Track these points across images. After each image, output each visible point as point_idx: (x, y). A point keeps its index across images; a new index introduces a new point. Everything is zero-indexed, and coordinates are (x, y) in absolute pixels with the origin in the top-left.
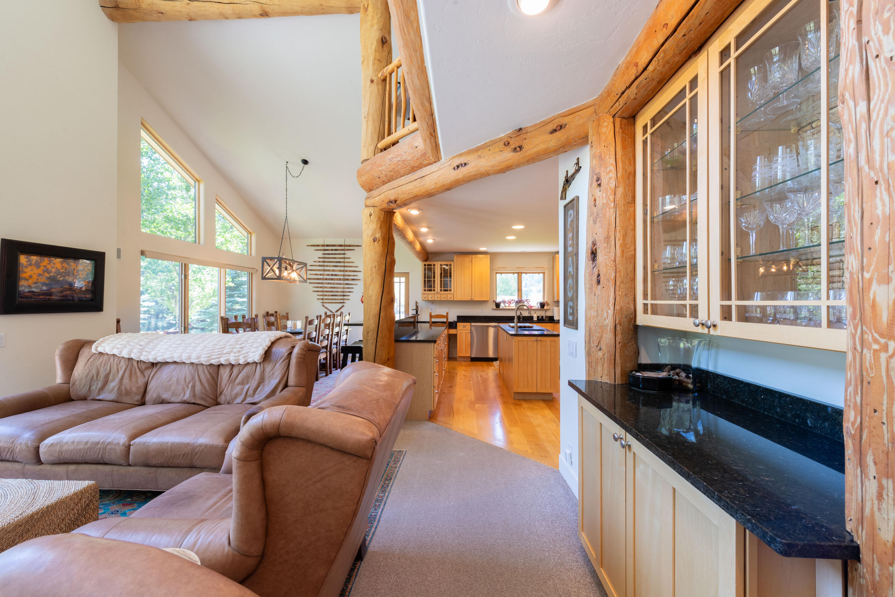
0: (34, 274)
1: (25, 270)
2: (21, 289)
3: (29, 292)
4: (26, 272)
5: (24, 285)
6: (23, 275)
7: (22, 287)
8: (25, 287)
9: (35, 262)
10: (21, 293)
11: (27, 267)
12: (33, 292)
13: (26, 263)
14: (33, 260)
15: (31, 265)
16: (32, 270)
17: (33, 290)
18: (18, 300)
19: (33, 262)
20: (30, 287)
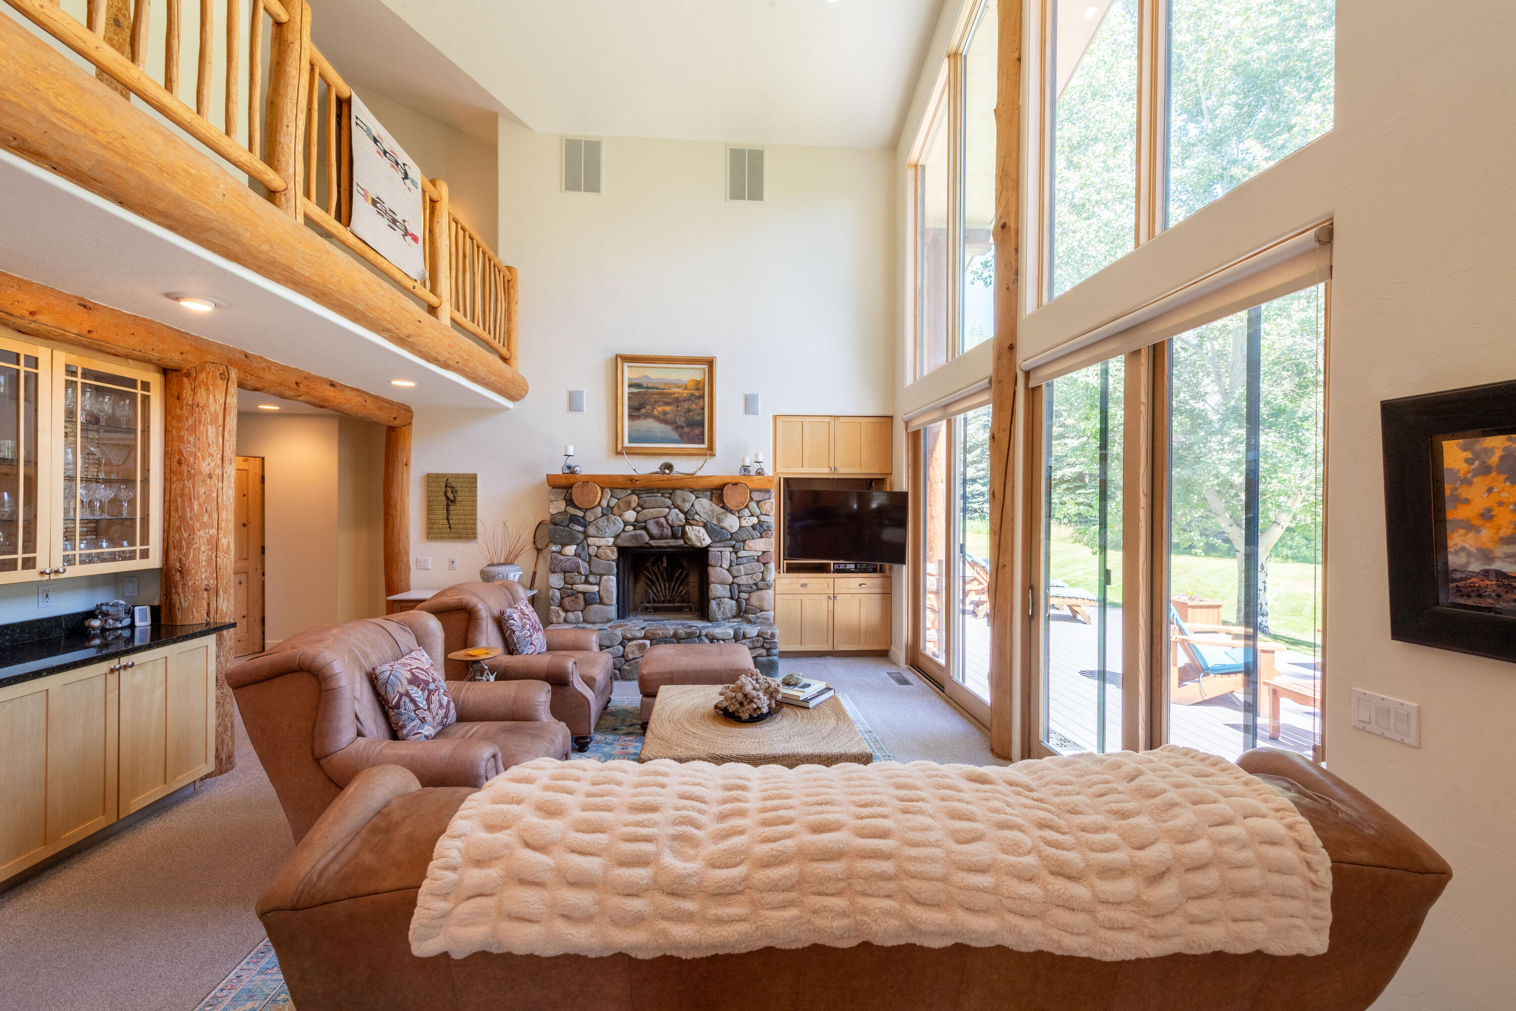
0: (1501, 504)
1: (1464, 492)
2: (1454, 560)
3: (1486, 573)
4: (1467, 501)
5: (1463, 549)
6: (1455, 513)
7: (1456, 553)
8: (1469, 554)
9: (1502, 458)
10: (1458, 575)
11: (1467, 482)
12: (1500, 574)
13: (1465, 465)
14: (1489, 451)
15: (1486, 470)
16: (1490, 490)
17: (1497, 566)
18: (1447, 598)
19: (1494, 460)
20: (1486, 555)
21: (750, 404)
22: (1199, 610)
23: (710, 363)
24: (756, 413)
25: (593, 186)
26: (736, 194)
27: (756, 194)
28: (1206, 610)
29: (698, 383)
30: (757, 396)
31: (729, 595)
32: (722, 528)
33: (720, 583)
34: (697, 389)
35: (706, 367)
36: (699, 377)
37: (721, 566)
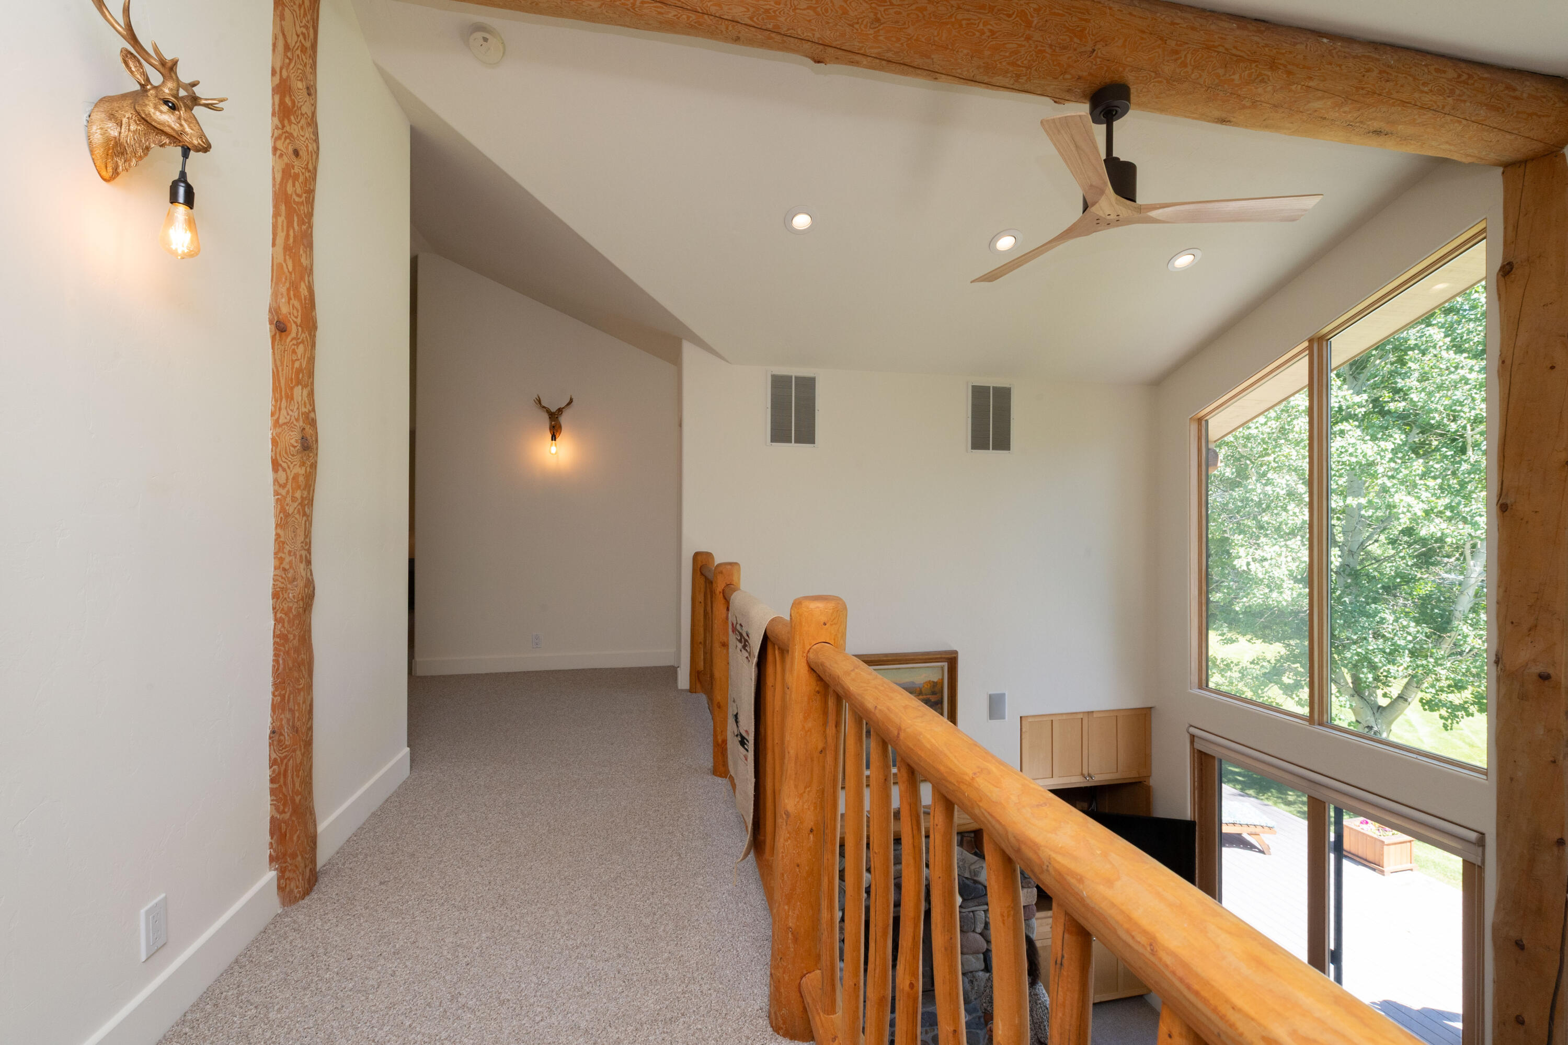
21: (996, 706)
22: (1393, 846)
23: (951, 660)
24: (1003, 717)
25: (807, 435)
26: (979, 442)
27: (1003, 443)
28: (1400, 845)
29: (934, 684)
30: (1003, 695)
31: (983, 966)
32: (976, 882)
33: (974, 953)
34: (934, 693)
35: (945, 665)
36: (935, 677)
37: (974, 931)
